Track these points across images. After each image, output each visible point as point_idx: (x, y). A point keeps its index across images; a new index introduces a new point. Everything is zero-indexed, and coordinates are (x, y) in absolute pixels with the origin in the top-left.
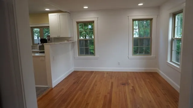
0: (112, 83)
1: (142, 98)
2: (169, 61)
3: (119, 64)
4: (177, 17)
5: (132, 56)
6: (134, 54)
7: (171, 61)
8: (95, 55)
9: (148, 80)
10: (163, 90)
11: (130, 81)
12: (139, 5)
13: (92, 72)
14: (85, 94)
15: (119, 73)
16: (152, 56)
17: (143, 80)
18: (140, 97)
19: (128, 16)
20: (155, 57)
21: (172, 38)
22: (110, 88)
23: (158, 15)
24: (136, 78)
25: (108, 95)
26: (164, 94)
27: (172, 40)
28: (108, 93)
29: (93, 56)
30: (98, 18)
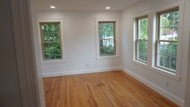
0: (88, 86)
1: (122, 96)
2: (134, 60)
3: (87, 65)
4: (139, 21)
5: (99, 57)
6: (101, 55)
7: (136, 59)
8: (62, 59)
9: (118, 79)
10: (134, 85)
11: (103, 82)
12: (107, 8)
13: (61, 77)
14: (66, 102)
15: (88, 74)
16: (116, 56)
17: (114, 78)
18: (121, 96)
19: (94, 19)
20: (119, 57)
21: (136, 40)
22: (88, 92)
23: (120, 19)
24: (106, 77)
25: (91, 99)
26: (138, 90)
27: (137, 41)
28: (89, 97)
29: (61, 59)
30: (64, 19)
